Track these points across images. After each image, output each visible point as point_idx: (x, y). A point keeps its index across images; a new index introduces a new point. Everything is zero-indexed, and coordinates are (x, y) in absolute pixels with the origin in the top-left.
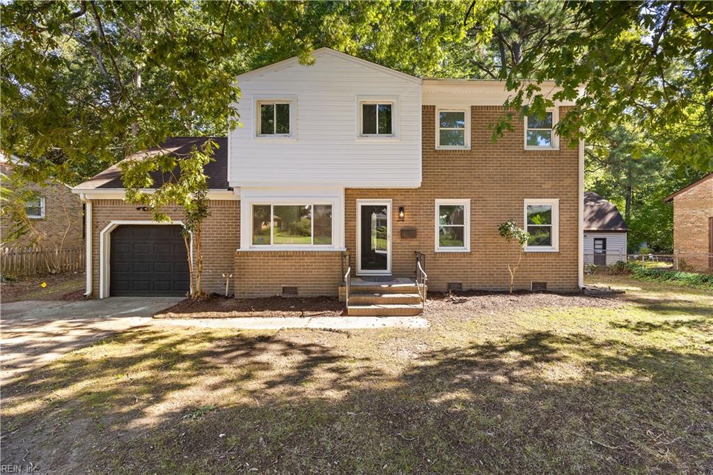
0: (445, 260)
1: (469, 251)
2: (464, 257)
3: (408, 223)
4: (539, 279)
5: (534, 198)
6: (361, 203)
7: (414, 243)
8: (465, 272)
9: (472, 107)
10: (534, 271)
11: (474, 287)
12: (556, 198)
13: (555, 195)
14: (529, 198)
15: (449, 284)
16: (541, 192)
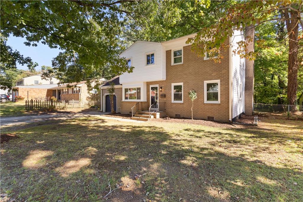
0: (174, 106)
1: (183, 102)
2: (181, 105)
3: (163, 92)
4: (211, 115)
5: (208, 80)
6: (151, 86)
7: (165, 99)
8: (181, 110)
9: (184, 47)
10: (208, 112)
11: (184, 116)
12: (218, 79)
13: (218, 78)
14: (206, 80)
15: (176, 114)
16: (211, 77)
